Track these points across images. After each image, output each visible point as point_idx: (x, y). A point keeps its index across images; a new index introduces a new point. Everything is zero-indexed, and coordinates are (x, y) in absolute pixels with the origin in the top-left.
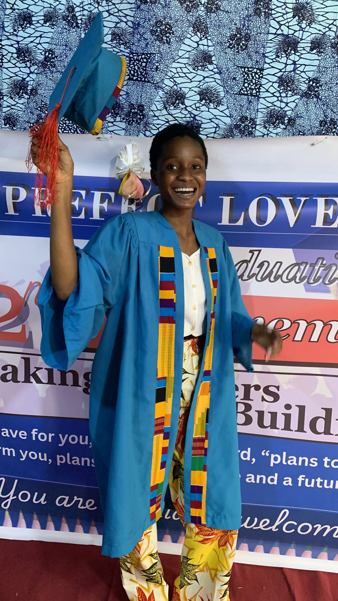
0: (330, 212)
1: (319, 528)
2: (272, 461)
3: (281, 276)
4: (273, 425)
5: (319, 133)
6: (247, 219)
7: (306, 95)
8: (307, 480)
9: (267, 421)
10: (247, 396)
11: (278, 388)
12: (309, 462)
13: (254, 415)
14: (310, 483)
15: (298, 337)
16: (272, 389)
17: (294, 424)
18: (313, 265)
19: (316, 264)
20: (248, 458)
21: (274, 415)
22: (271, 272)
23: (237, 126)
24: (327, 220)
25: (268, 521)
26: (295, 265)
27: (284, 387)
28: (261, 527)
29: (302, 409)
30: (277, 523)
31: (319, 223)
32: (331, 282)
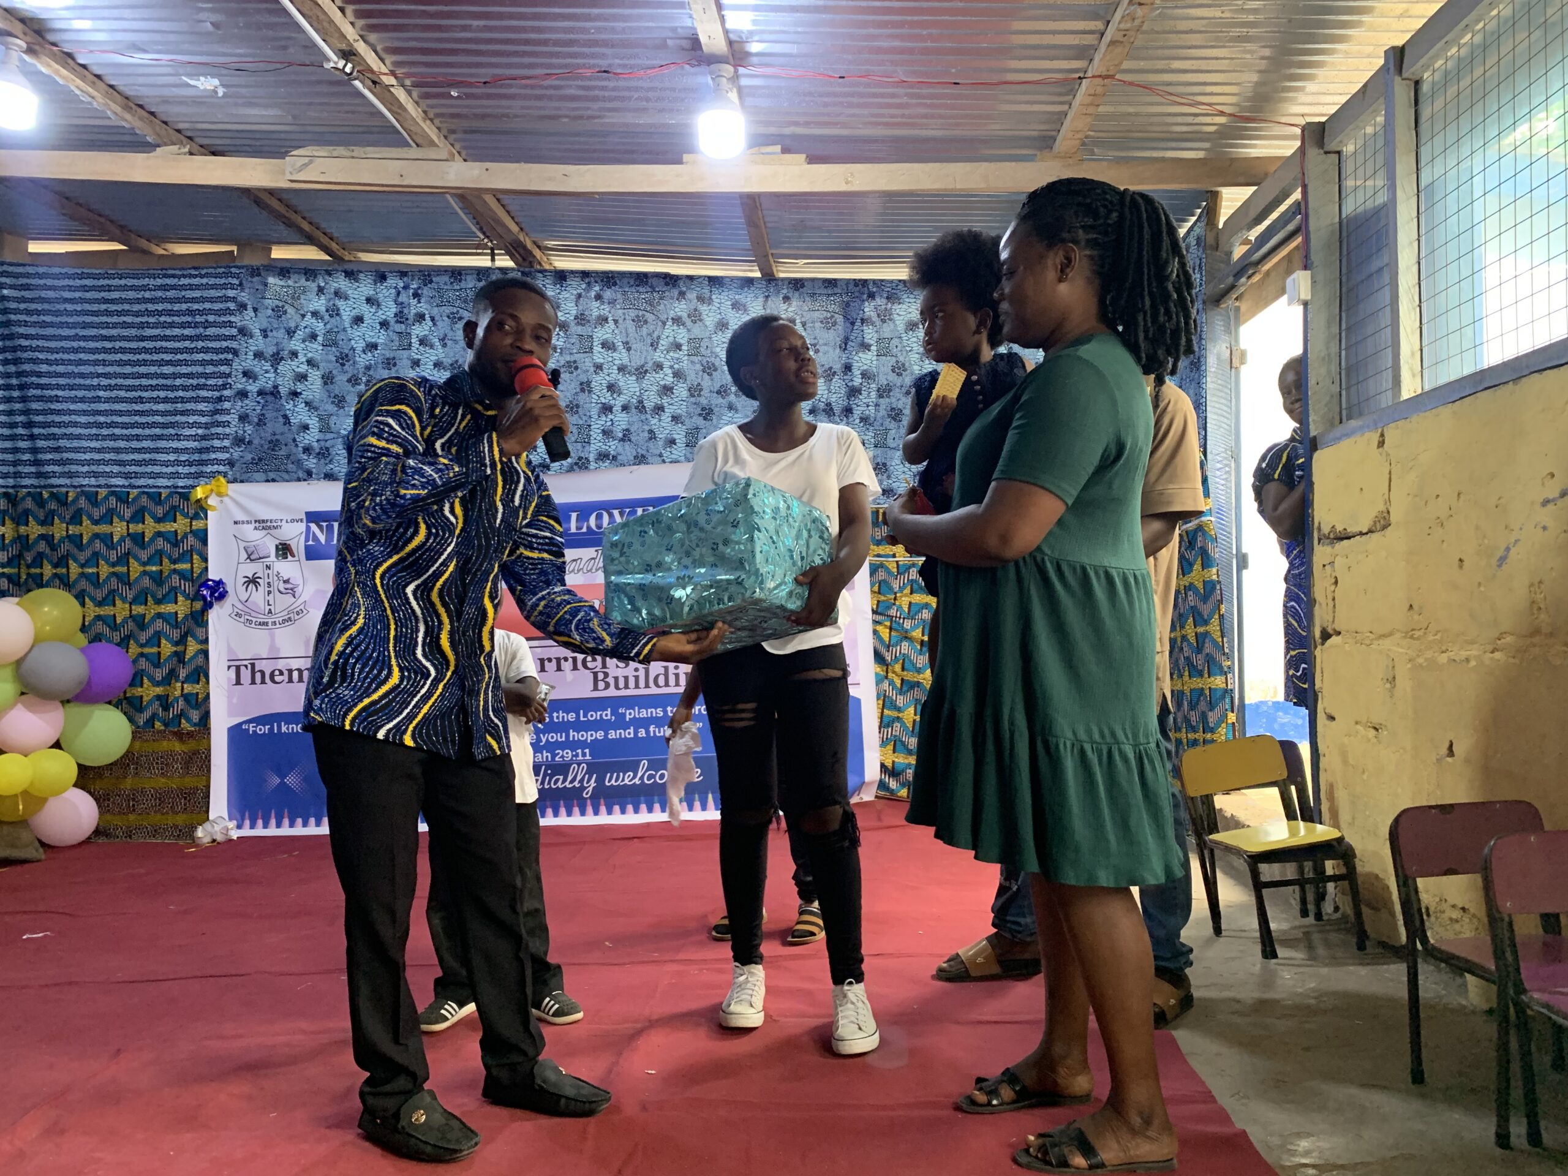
2: (628, 717)
5: (634, 464)
6: (589, 527)
7: (622, 440)
8: (656, 729)
10: (604, 666)
12: (656, 713)
20: (609, 717)
23: (576, 464)
30: (640, 774)
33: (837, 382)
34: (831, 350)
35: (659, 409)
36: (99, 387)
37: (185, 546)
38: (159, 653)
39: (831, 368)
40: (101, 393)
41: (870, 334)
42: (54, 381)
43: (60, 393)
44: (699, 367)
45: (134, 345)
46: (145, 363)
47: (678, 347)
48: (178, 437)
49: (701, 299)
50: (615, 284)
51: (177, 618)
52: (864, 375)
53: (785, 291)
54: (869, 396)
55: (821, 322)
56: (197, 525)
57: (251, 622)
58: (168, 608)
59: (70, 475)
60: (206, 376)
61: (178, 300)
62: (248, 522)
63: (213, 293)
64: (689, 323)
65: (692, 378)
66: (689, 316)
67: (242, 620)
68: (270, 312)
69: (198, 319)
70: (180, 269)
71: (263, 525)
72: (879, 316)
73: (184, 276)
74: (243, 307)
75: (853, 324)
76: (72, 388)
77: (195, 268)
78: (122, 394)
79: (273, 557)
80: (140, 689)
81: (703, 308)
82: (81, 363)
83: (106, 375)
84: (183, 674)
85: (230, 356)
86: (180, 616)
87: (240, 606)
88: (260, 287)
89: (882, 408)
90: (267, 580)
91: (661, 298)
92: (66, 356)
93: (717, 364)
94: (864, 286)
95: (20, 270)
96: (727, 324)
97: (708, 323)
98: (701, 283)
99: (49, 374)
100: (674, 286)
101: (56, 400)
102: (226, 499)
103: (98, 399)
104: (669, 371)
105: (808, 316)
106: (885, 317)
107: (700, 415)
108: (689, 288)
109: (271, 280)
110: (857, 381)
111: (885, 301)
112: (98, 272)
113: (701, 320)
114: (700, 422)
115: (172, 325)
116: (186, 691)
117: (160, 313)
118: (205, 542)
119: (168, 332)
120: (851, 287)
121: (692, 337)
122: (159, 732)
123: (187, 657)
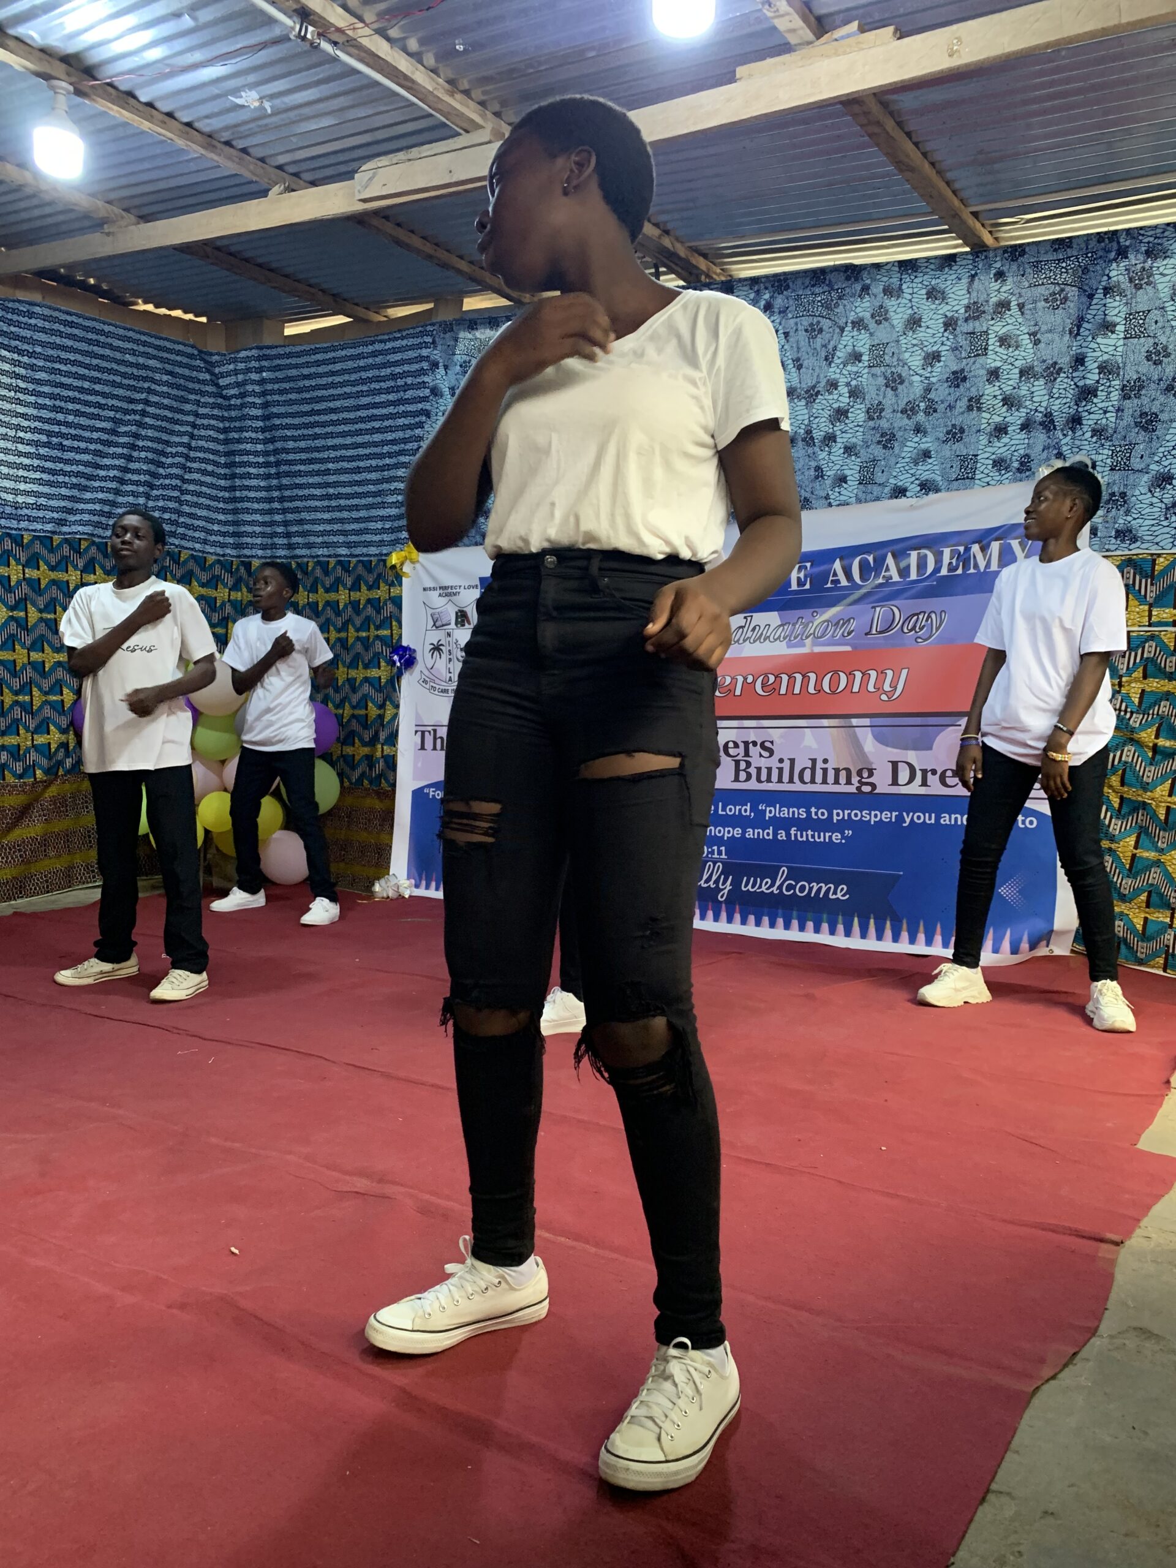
0: (802, 575)
1: (815, 887)
2: (768, 815)
3: (769, 637)
4: (769, 780)
8: (799, 833)
9: (764, 777)
10: (747, 754)
11: (772, 742)
12: (799, 814)
13: (753, 771)
14: (802, 837)
15: (783, 691)
16: (768, 744)
17: (786, 778)
18: (794, 625)
19: (797, 623)
20: (748, 813)
21: (769, 770)
22: (762, 634)
24: (800, 583)
25: (769, 881)
26: (780, 626)
27: (777, 741)
28: (764, 889)
29: (792, 761)
30: (778, 883)
31: (794, 586)
32: (807, 637)
33: (1063, 383)
34: (1056, 337)
35: (830, 439)
36: (328, 460)
37: (385, 613)
38: (367, 715)
39: (1056, 363)
40: (330, 466)
41: (1116, 309)
42: (297, 457)
43: (302, 468)
44: (881, 381)
45: (352, 415)
46: (359, 432)
47: (857, 357)
48: (383, 505)
49: (888, 291)
50: (787, 287)
51: (380, 682)
52: (1103, 368)
53: (998, 265)
54: (1109, 397)
55: (1046, 300)
56: (394, 591)
57: (434, 688)
58: (374, 673)
59: (310, 546)
60: (405, 441)
61: (384, 365)
62: (434, 589)
63: (411, 354)
64: (872, 325)
65: (872, 396)
66: (873, 316)
67: (427, 686)
68: (458, 367)
69: (400, 382)
70: (388, 334)
71: (447, 592)
72: (1131, 280)
73: (390, 340)
74: (435, 365)
75: (1091, 297)
76: (311, 461)
77: (400, 331)
78: (345, 465)
79: (453, 625)
80: (352, 748)
81: (891, 303)
82: (316, 437)
83: (334, 448)
84: (383, 736)
85: (424, 418)
86: (383, 680)
87: (426, 672)
88: (452, 343)
89: (1128, 413)
90: (448, 648)
91: (840, 298)
92: (306, 432)
93: (903, 375)
94: (1111, 240)
95: (274, 352)
96: (920, 319)
97: (895, 322)
98: (888, 271)
99: (295, 451)
100: (856, 280)
101: (299, 474)
102: (418, 566)
103: (327, 472)
104: (844, 390)
105: (1028, 294)
106: (1141, 280)
107: (879, 442)
108: (874, 280)
109: (462, 335)
110: (1092, 377)
111: (1141, 257)
112: (325, 345)
113: (886, 319)
114: (878, 451)
115: (379, 392)
116: (385, 753)
117: (370, 380)
118: (400, 607)
119: (377, 399)
120: (1093, 243)
121: (876, 342)
122: (366, 789)
123: (386, 720)
